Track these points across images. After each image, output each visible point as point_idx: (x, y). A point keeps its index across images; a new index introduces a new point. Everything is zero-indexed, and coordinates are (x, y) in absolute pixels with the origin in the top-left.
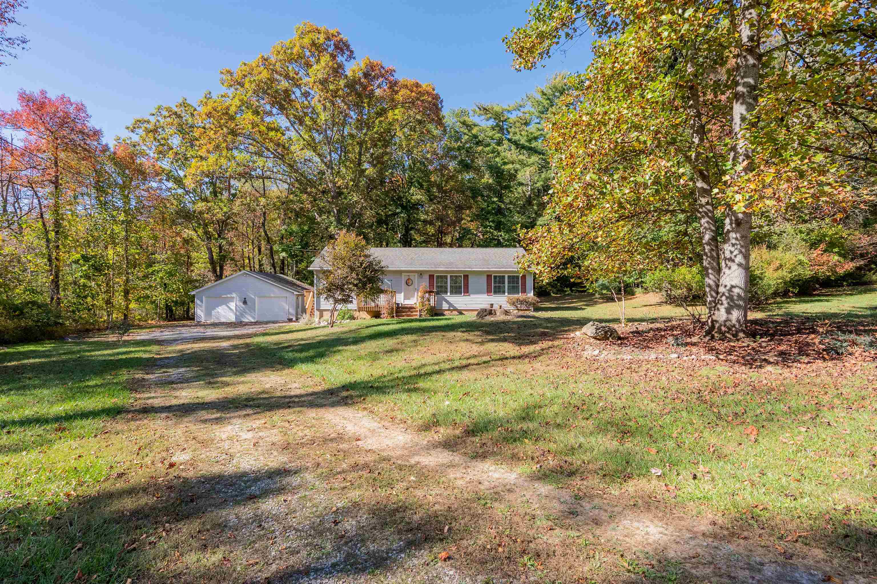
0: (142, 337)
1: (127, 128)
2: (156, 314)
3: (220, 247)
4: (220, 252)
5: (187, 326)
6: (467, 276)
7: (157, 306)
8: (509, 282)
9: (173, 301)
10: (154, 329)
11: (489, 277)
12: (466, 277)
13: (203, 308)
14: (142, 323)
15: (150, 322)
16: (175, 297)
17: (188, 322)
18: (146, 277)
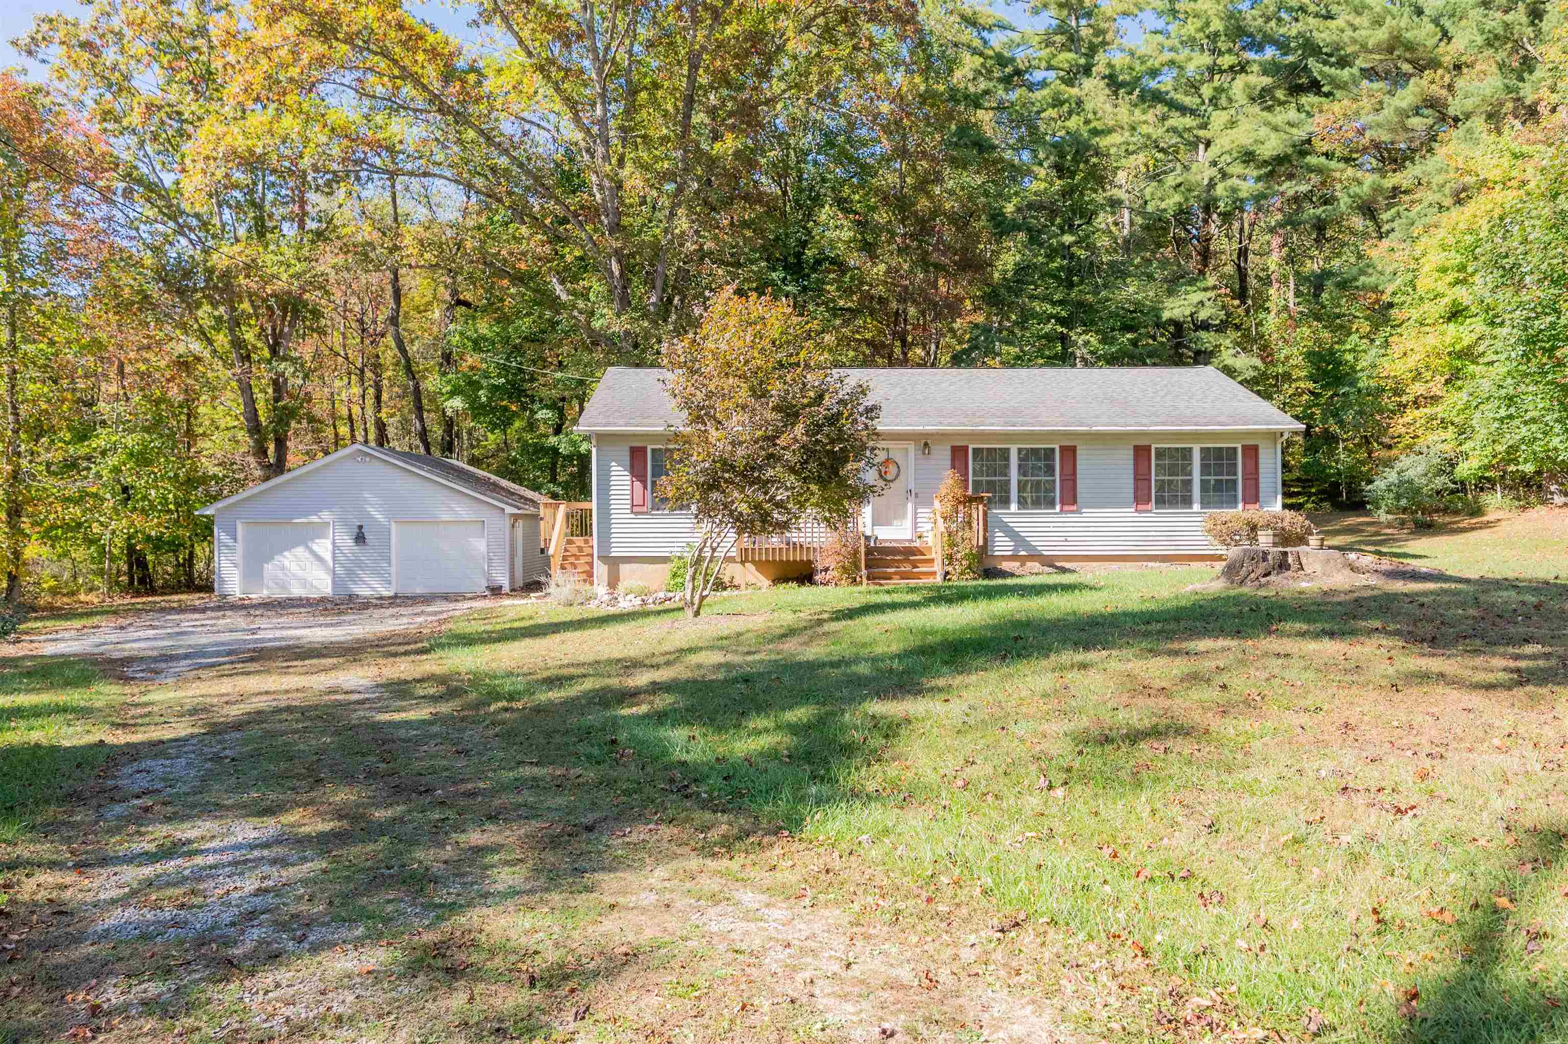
0: (62, 648)
1: (14, 43)
2: (101, 573)
3: (278, 385)
4: (277, 400)
5: (195, 610)
6: (1073, 449)
7: (102, 552)
8: (1205, 469)
9: (149, 538)
10: (96, 620)
11: (1141, 452)
12: (1069, 452)
13: (238, 557)
14: (59, 602)
15: (82, 597)
16: (152, 526)
17: (194, 599)
18: (71, 465)
